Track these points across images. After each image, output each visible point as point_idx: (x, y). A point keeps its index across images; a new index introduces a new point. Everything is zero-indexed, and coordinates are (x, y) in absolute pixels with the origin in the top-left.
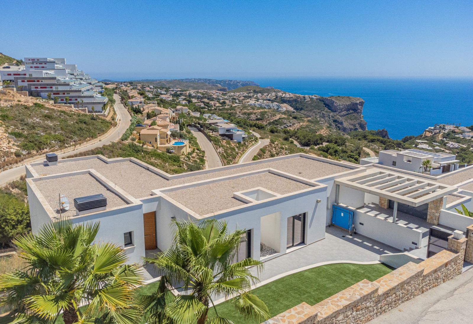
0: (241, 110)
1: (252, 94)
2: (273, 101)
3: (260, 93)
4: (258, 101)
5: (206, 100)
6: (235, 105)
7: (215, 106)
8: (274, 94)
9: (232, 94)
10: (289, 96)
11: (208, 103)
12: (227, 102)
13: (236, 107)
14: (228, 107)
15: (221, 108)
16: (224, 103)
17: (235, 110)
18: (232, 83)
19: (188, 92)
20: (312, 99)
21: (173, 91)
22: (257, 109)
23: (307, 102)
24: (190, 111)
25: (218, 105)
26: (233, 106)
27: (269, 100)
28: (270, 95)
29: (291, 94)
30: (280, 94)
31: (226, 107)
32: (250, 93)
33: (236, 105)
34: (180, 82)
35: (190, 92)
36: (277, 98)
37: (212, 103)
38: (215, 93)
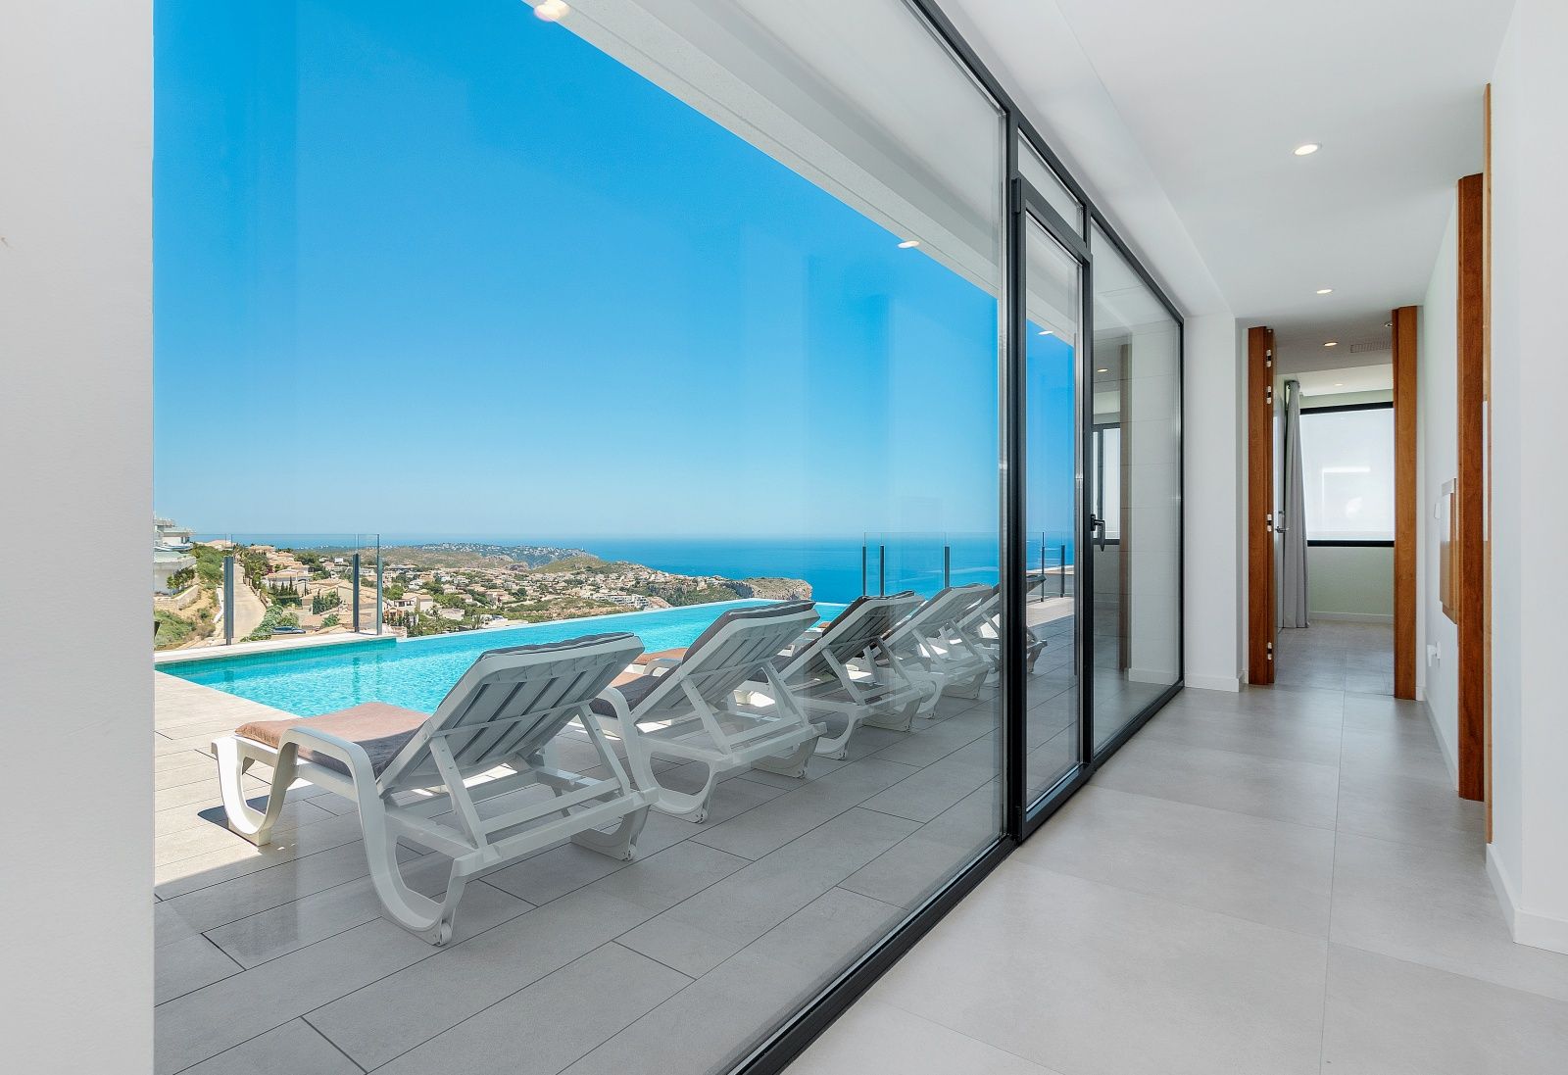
0: (563, 608)
1: (584, 576)
2: (630, 592)
3: (602, 573)
4: (598, 592)
5: (479, 589)
6: (546, 599)
7: (499, 600)
8: (631, 575)
9: (539, 576)
10: (663, 580)
11: (483, 595)
12: (530, 591)
13: (549, 601)
14: (532, 602)
15: (513, 605)
16: (522, 593)
17: (547, 610)
18: (537, 553)
19: (433, 572)
20: (710, 586)
21: (394, 570)
22: (599, 606)
23: (700, 591)
24: (438, 605)
25: (506, 598)
26: (543, 599)
27: (622, 589)
28: (623, 577)
29: (667, 575)
30: (644, 575)
31: (527, 603)
32: (578, 574)
33: (549, 597)
34: (415, 550)
35: (439, 572)
36: (638, 583)
37: (494, 594)
38: (499, 573)
